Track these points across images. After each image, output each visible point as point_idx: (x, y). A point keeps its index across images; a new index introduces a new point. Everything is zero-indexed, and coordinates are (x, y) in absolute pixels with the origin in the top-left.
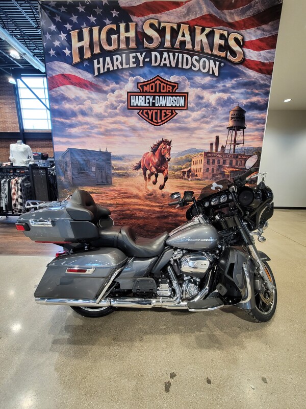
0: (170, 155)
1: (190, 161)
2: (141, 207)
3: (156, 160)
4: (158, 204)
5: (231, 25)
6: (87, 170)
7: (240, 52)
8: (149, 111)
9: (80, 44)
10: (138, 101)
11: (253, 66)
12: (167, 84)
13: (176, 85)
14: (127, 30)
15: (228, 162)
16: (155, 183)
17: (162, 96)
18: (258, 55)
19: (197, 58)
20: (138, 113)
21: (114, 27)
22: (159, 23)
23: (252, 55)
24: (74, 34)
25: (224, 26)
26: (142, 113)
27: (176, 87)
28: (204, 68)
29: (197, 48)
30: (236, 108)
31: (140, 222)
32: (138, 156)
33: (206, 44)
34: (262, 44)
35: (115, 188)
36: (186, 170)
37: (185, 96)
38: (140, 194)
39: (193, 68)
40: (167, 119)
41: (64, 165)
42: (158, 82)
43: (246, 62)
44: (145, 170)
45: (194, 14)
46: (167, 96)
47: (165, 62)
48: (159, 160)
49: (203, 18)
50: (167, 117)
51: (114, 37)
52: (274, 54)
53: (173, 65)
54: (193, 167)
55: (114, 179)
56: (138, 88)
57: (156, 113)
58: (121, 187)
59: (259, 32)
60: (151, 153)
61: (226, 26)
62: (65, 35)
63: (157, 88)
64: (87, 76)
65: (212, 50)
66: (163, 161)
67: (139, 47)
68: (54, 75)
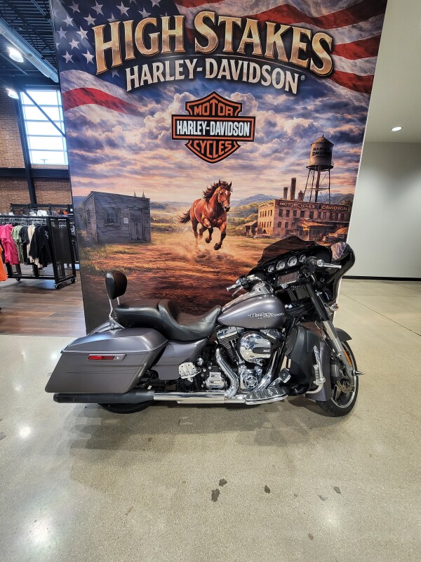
0: (229, 203)
1: (257, 212)
2: (190, 273)
3: (210, 210)
4: (212, 270)
5: (317, 22)
6: (117, 222)
7: (328, 61)
8: (201, 141)
9: (107, 45)
10: (187, 128)
11: (345, 81)
12: (226, 105)
13: (239, 106)
14: (172, 26)
15: (307, 213)
16: (208, 241)
17: (220, 121)
18: (352, 65)
19: (268, 67)
20: (186, 145)
21: (154, 21)
22: (217, 17)
23: (345, 65)
24: (98, 30)
25: (306, 22)
26: (192, 145)
27: (239, 109)
28: (278, 83)
29: (269, 53)
30: (319, 140)
31: (188, 293)
32: (186, 204)
33: (282, 48)
34: (359, 50)
35: (155, 247)
36: (251, 224)
37: (251, 122)
38: (189, 256)
39: (263, 83)
40: (226, 153)
41: (85, 215)
42: (214, 101)
43: (335, 75)
44: (195, 223)
45: (265, 4)
46: (226, 121)
47: (224, 74)
48: (214, 210)
49: (278, 10)
50: (226, 150)
51: (154, 36)
52: (375, 63)
53: (236, 78)
54: (261, 220)
55: (154, 235)
56: (186, 109)
57: (211, 145)
58: (163, 246)
59: (355, 32)
60: (203, 201)
61: (310, 23)
62: (86, 32)
63: (213, 109)
64: (117, 92)
65: (289, 57)
66: (220, 212)
67: (189, 52)
68: (71, 89)
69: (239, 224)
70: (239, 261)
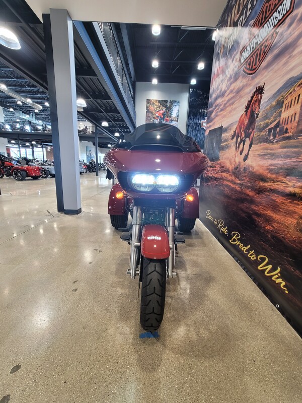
0: (259, 108)
2: (229, 184)
3: (246, 122)
4: (239, 182)
10: (246, 54)
16: (241, 153)
17: (266, 22)
20: (243, 70)
26: (246, 67)
32: (236, 122)
36: (273, 124)
38: (230, 168)
42: (266, 6)
44: (237, 138)
46: (271, 16)
50: (266, 49)
55: (221, 153)
57: (257, 55)
58: (222, 161)
60: (244, 115)
66: (252, 120)
69: (264, 128)
70: (257, 173)
